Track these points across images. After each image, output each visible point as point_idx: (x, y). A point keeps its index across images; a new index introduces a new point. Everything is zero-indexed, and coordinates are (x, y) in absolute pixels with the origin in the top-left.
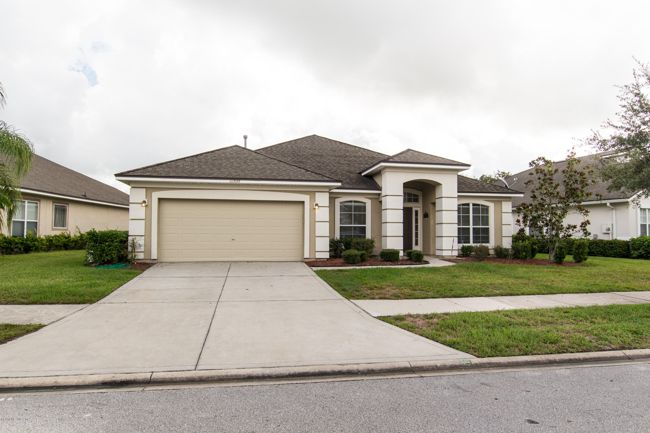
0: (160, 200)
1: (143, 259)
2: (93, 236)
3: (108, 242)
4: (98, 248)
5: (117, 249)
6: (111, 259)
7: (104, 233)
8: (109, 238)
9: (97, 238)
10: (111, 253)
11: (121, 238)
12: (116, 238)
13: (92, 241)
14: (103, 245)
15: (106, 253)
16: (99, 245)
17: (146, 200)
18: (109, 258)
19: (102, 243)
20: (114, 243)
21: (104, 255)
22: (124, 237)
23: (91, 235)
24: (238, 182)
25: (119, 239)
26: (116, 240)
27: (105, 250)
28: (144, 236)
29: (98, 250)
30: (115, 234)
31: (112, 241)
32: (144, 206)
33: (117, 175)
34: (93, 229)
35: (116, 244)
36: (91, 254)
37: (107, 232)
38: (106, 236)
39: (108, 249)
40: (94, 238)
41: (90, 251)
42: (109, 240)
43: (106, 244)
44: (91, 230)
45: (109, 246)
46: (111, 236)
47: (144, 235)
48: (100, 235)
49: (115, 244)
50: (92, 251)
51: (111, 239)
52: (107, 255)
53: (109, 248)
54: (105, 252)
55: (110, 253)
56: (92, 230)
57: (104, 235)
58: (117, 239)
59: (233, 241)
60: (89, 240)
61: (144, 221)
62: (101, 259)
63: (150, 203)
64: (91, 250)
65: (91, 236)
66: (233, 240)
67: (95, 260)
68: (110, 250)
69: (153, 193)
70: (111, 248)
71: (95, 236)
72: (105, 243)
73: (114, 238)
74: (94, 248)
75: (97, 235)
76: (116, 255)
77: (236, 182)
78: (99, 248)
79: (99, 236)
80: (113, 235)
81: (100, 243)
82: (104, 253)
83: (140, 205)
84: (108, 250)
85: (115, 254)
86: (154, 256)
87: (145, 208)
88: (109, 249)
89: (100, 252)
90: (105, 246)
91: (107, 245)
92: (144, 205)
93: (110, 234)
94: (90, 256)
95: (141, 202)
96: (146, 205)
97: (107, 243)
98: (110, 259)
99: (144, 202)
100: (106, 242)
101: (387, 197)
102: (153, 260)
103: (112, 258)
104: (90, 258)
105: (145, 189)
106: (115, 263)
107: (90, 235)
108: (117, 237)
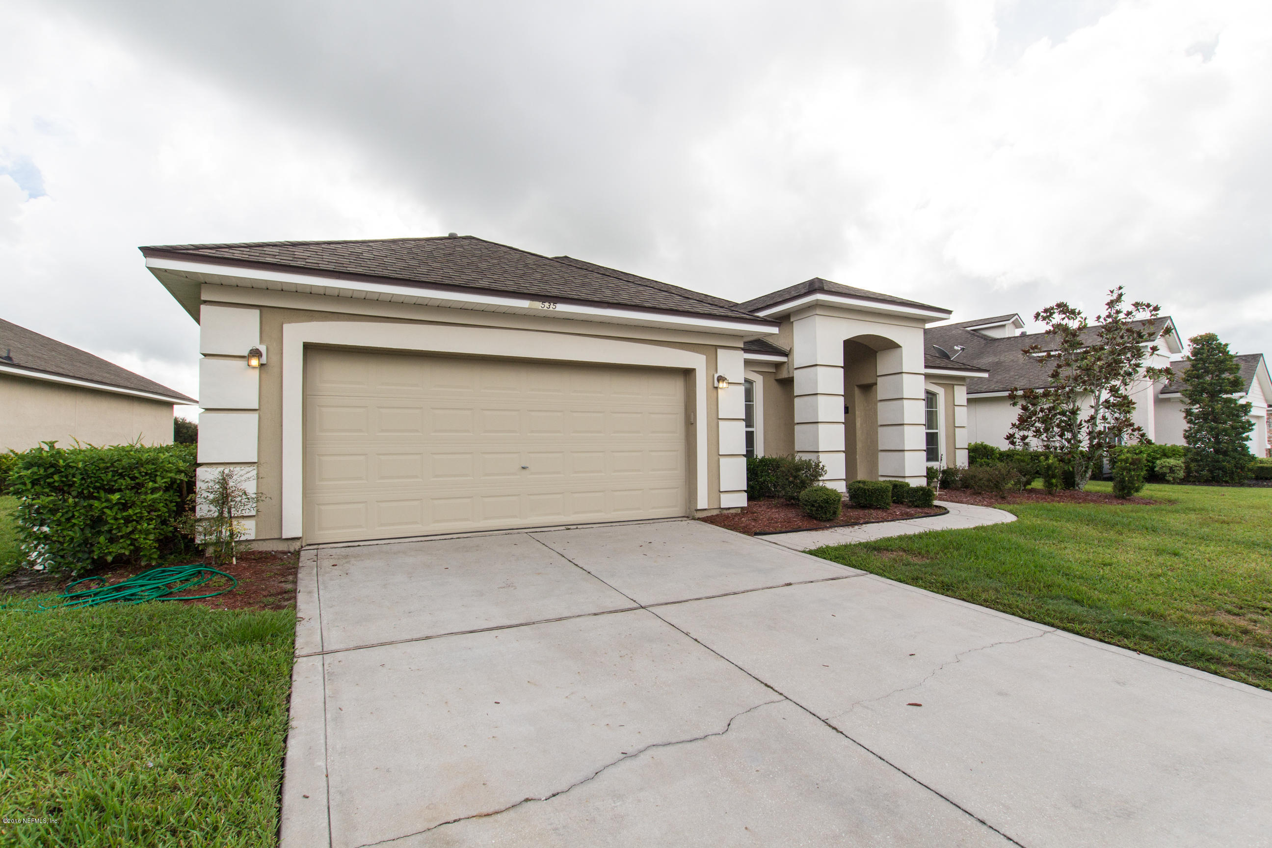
0: (311, 350)
1: (254, 540)
2: (52, 470)
3: (120, 490)
4: (73, 516)
5: (158, 516)
6: (131, 551)
7: (102, 459)
8: (122, 476)
9: (66, 477)
10: (132, 532)
11: (170, 475)
12: (153, 477)
13: (47, 490)
14: (96, 503)
15: (110, 531)
16: (76, 504)
17: (263, 349)
18: (122, 548)
19: (91, 496)
20: (146, 493)
21: (102, 539)
22: (180, 471)
23: (39, 466)
24: (551, 309)
25: (163, 478)
26: (155, 482)
27: (107, 523)
28: (255, 463)
29: (75, 524)
30: (148, 463)
31: (137, 487)
32: (254, 368)
33: (149, 251)
34: (52, 445)
35: (155, 496)
36: (38, 538)
37: (112, 455)
38: (108, 468)
39: (119, 516)
40: (56, 477)
41: (35, 529)
42: (123, 483)
43: (107, 500)
44: (41, 450)
45: (125, 506)
46: (132, 469)
47: (256, 461)
48: (80, 465)
49: (150, 497)
50: (46, 529)
51: (133, 478)
52: (112, 540)
53: (124, 514)
54: (106, 528)
55: (130, 529)
56: (47, 448)
57: (102, 465)
58: (158, 479)
59: (524, 471)
60: (33, 487)
61: (255, 416)
62: (86, 556)
63: (274, 359)
64: (42, 525)
65: (42, 471)
66: (523, 468)
67: (59, 559)
68: (128, 520)
69: (285, 326)
70: (130, 511)
71: (58, 472)
72: (102, 494)
73: (146, 474)
74: (54, 515)
75: (68, 466)
76: (152, 537)
77: (545, 308)
78: (76, 514)
79: (78, 469)
80: (140, 463)
81: (80, 495)
82: (99, 533)
83: (242, 363)
84: (116, 519)
85: (147, 532)
86: (293, 527)
87: (257, 372)
88: (123, 518)
89: (82, 530)
90: (107, 507)
91: (116, 504)
92: (255, 362)
93: (125, 462)
94: (36, 547)
95: (246, 353)
96: (262, 365)
97: (115, 497)
98: (127, 553)
99: (256, 353)
100: (112, 491)
101: (818, 367)
102: (290, 542)
103: (137, 550)
104: (36, 553)
105: (256, 313)
106: (149, 567)
107: (35, 469)
108: (159, 473)
